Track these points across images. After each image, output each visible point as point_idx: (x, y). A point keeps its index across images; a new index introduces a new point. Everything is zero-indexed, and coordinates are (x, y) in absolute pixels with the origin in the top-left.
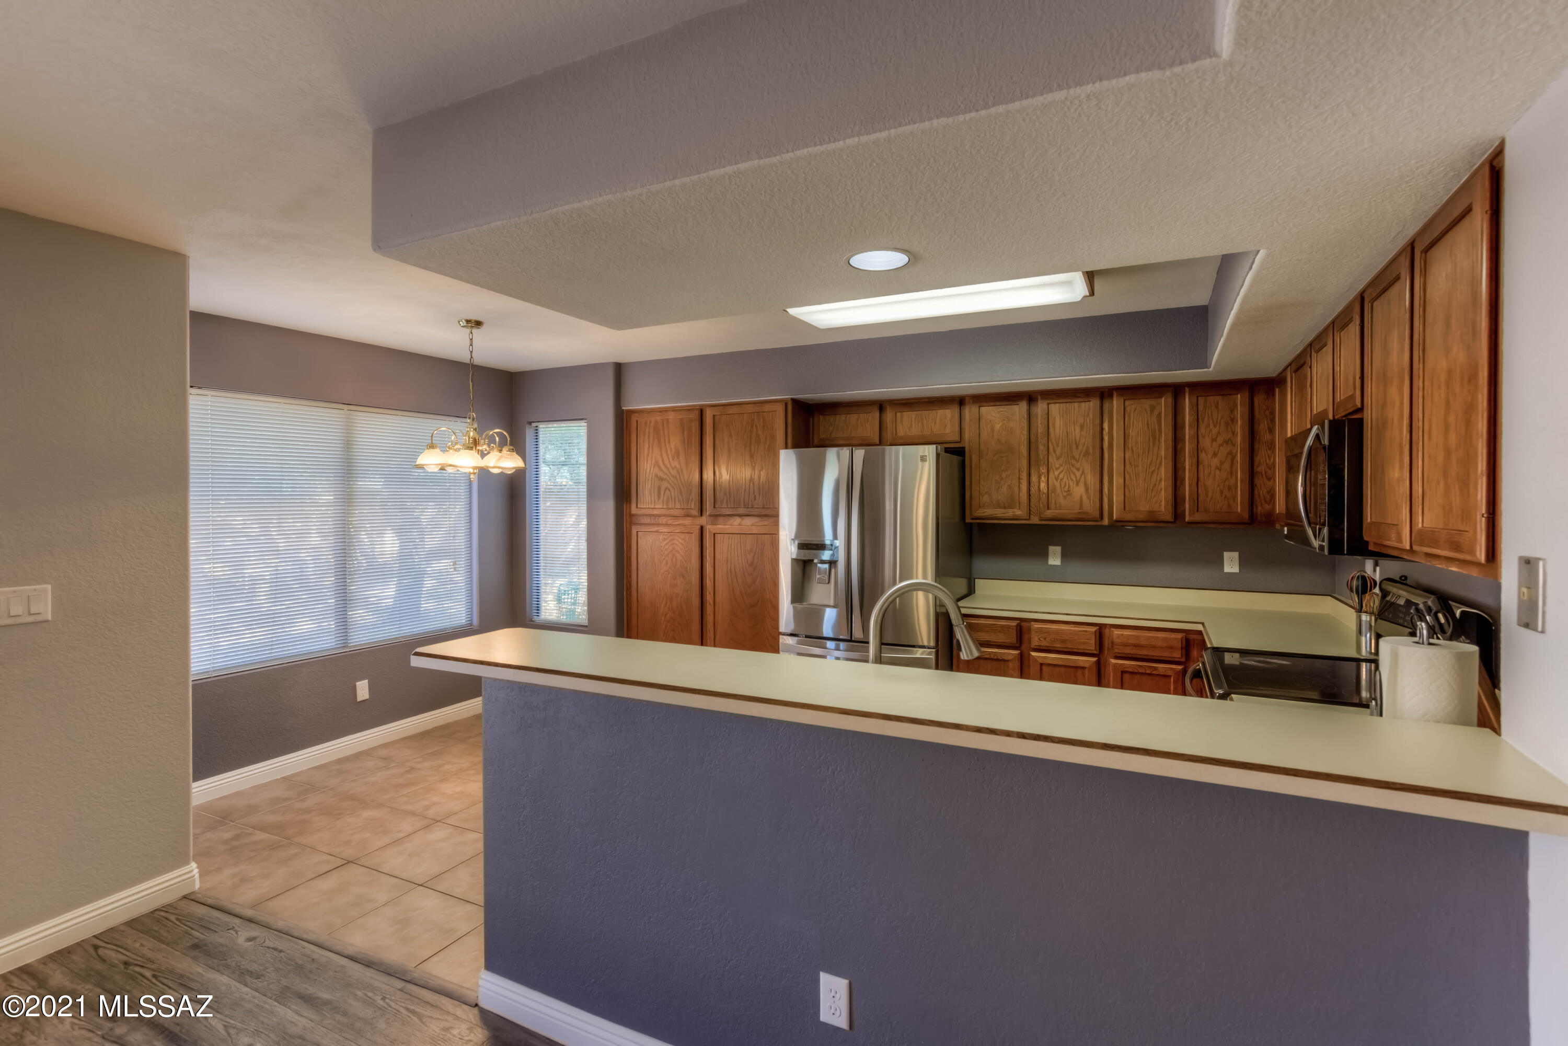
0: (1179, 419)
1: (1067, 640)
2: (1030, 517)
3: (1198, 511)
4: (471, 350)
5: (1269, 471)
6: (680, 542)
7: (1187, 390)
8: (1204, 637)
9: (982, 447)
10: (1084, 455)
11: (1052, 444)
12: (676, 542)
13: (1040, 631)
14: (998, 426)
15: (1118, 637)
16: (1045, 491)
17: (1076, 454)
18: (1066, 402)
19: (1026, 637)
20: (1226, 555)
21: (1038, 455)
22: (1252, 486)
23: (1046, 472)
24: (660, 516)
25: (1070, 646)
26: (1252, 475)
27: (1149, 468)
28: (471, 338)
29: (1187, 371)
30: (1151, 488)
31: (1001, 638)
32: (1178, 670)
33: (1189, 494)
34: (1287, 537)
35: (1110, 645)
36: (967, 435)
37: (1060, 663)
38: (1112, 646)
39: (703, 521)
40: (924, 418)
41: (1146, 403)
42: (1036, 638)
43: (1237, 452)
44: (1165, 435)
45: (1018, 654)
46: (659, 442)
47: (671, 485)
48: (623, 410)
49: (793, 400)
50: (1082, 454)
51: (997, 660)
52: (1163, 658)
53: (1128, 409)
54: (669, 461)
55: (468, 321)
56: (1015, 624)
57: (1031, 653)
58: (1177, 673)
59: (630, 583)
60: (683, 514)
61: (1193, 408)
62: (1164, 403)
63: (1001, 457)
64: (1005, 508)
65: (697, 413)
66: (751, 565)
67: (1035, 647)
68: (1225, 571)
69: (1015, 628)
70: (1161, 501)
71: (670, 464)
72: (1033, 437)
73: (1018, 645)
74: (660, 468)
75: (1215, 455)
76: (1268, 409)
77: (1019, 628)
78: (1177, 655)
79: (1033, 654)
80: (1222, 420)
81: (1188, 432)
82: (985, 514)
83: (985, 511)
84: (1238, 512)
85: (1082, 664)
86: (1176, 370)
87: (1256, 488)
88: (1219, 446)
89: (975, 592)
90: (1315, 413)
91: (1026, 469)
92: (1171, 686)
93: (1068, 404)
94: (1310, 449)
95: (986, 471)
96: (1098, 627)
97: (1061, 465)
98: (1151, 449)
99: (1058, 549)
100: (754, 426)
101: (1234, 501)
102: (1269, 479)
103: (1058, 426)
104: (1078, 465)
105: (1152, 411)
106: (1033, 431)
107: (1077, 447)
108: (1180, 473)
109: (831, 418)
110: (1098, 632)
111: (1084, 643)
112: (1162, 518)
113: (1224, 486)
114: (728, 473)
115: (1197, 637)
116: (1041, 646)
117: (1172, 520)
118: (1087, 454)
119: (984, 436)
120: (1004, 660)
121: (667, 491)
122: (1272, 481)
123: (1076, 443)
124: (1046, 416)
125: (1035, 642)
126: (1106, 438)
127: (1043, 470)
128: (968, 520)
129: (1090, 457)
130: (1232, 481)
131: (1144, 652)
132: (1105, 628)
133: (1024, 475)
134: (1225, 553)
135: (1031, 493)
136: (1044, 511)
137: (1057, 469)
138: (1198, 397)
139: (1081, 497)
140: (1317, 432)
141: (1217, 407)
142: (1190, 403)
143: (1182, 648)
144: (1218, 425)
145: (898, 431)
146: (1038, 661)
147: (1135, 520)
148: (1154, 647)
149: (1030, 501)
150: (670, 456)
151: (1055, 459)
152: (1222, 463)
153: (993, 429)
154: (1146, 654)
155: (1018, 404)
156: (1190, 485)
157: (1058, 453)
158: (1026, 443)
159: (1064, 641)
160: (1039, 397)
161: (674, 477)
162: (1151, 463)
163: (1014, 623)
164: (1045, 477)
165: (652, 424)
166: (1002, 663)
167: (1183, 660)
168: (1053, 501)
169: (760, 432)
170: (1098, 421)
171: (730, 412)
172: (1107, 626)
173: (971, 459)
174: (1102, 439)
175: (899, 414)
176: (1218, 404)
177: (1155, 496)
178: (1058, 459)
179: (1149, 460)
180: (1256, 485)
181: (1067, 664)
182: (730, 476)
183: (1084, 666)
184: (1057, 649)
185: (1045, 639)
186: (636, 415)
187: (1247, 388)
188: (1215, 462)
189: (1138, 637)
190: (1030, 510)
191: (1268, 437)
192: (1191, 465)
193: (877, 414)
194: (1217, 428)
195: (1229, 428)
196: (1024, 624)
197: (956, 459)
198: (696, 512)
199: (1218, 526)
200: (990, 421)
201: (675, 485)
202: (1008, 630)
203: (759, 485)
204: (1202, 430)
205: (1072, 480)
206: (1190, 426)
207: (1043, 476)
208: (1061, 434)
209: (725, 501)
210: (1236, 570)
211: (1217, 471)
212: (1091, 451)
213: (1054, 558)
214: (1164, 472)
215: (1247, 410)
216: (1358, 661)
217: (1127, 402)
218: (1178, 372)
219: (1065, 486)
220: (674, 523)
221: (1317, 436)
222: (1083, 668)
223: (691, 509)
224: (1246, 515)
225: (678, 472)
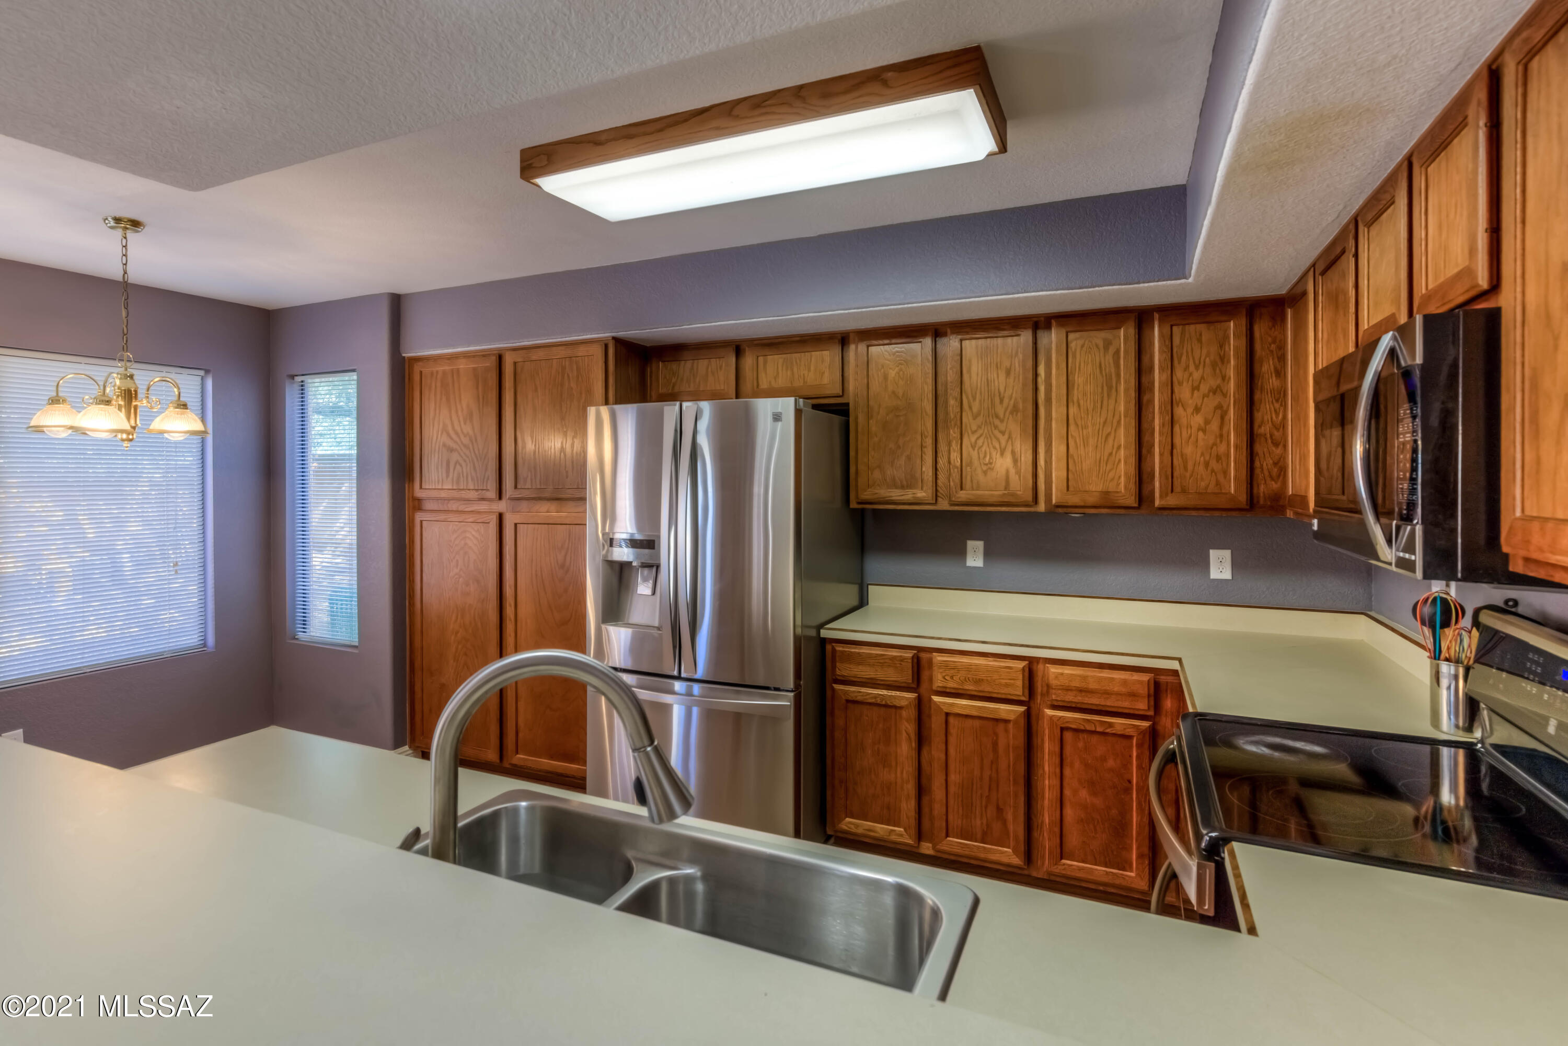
0: (1145, 359)
1: (982, 680)
2: (936, 500)
3: (1172, 491)
4: (124, 262)
5: (1276, 433)
6: (473, 536)
7: (1156, 316)
8: (1180, 680)
9: (871, 403)
10: (1011, 413)
11: (967, 398)
12: (468, 535)
13: (946, 666)
14: (892, 374)
15: (1056, 677)
16: (958, 464)
17: (1001, 412)
18: (986, 338)
19: (925, 675)
20: (1213, 554)
21: (947, 413)
22: (1252, 456)
23: (959, 437)
24: (449, 500)
25: (986, 688)
26: (1251, 438)
27: (1103, 430)
28: (124, 244)
29: (1155, 283)
30: (1106, 458)
31: (891, 675)
32: (1144, 728)
33: (1160, 468)
34: (1317, 535)
35: (1045, 689)
36: (851, 386)
37: (975, 713)
38: (1048, 692)
39: (502, 506)
40: (794, 363)
41: (1099, 337)
42: (940, 677)
43: (1229, 405)
44: (1125, 382)
45: (915, 699)
46: (448, 400)
47: (462, 457)
48: (404, 357)
49: (615, 339)
50: (1008, 412)
51: (886, 706)
52: (1120, 710)
53: (1073, 345)
54: (460, 426)
55: (118, 220)
56: (911, 655)
57: (932, 697)
58: (1142, 732)
59: (412, 589)
60: (477, 497)
61: (1165, 341)
62: (1124, 336)
63: (898, 416)
64: (902, 487)
65: (494, 359)
66: (562, 566)
67: (939, 689)
68: (1211, 578)
69: (910, 661)
70: (1120, 477)
71: (462, 430)
72: (940, 387)
73: (914, 686)
74: (448, 434)
75: (1197, 410)
76: (1274, 342)
77: (915, 660)
78: (1142, 706)
79: (936, 699)
80: (1208, 359)
81: (1158, 377)
82: (876, 496)
83: (877, 491)
84: (1230, 493)
85: (1004, 716)
86: (1139, 283)
87: (1257, 458)
88: (1203, 398)
89: (868, 604)
90: (1366, 327)
91: (930, 433)
92: (1132, 751)
93: (988, 339)
94: (1379, 379)
95: (877, 437)
96: (1027, 662)
97: (979, 427)
98: (1105, 403)
99: (980, 544)
100: (566, 375)
101: (1225, 477)
102: (1276, 444)
103: (975, 373)
104: (1002, 427)
105: (1106, 348)
106: (941, 380)
107: (1001, 401)
108: (1146, 438)
109: (674, 366)
110: (1027, 670)
111: (1007, 685)
112: (1122, 502)
113: (1211, 454)
114: (532, 442)
115: (1170, 679)
116: (946, 687)
117: (1136, 505)
118: (1015, 410)
119: (875, 387)
120: (895, 707)
121: (458, 467)
122: (1281, 447)
123: (1000, 395)
124: (959, 358)
125: (938, 682)
126: (1042, 388)
127: (954, 433)
128: (853, 505)
129: (1019, 414)
130: (1222, 448)
131: (1094, 701)
132: (1038, 663)
133: (929, 442)
134: (1211, 551)
135: (938, 467)
136: (956, 492)
137: (974, 432)
138: (1172, 326)
139: (1007, 471)
140: (1391, 343)
141: (1200, 340)
142: (1161, 335)
143: (1149, 696)
144: (1201, 367)
145: (760, 383)
146: (942, 709)
147: (1082, 504)
148: (1107, 693)
149: (936, 478)
150: (461, 419)
151: (971, 418)
152: (1207, 422)
153: (886, 377)
154: (1098, 703)
155: (920, 342)
156: (1161, 455)
157: (975, 409)
158: (930, 396)
159: (978, 682)
160: (949, 331)
161: (465, 446)
162: (1105, 422)
163: (909, 654)
164: (957, 443)
165: (439, 376)
166: (893, 710)
167: (1151, 713)
168: (969, 478)
169: (573, 385)
170: (1030, 363)
171: (534, 358)
172: (1041, 661)
173: (856, 418)
174: (1036, 389)
175: (761, 359)
176: (1201, 335)
177: (1110, 471)
178: (975, 418)
179: (1102, 420)
180: (1257, 454)
181: (985, 715)
182: (535, 446)
183: (1007, 718)
184: (968, 693)
185: (952, 677)
186: (420, 363)
187: (1244, 313)
188: (1198, 420)
189: (1084, 678)
190: (936, 490)
191: (1274, 382)
192: (1163, 425)
193: (733, 360)
194: (1201, 370)
195: (1218, 371)
196: (924, 656)
197: (837, 419)
198: (492, 494)
199: (1202, 513)
200: (883, 366)
201: (468, 457)
202: (901, 664)
203: (573, 457)
204: (1179, 374)
205: (995, 448)
206: (1162, 369)
207: (954, 442)
208: (979, 384)
209: (529, 480)
210: (1227, 575)
211: (1201, 434)
212: (1021, 406)
213: (975, 557)
214: (1124, 436)
215: (1243, 342)
216: (1434, 743)
217: (1072, 336)
218: (1142, 285)
219: (985, 457)
220: (466, 510)
221: (1392, 354)
222: (1006, 721)
223: (487, 490)
224: (1243, 498)
225: (471, 440)
